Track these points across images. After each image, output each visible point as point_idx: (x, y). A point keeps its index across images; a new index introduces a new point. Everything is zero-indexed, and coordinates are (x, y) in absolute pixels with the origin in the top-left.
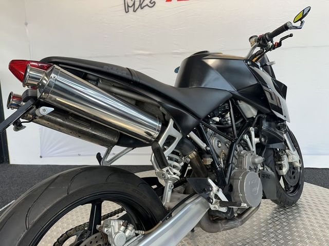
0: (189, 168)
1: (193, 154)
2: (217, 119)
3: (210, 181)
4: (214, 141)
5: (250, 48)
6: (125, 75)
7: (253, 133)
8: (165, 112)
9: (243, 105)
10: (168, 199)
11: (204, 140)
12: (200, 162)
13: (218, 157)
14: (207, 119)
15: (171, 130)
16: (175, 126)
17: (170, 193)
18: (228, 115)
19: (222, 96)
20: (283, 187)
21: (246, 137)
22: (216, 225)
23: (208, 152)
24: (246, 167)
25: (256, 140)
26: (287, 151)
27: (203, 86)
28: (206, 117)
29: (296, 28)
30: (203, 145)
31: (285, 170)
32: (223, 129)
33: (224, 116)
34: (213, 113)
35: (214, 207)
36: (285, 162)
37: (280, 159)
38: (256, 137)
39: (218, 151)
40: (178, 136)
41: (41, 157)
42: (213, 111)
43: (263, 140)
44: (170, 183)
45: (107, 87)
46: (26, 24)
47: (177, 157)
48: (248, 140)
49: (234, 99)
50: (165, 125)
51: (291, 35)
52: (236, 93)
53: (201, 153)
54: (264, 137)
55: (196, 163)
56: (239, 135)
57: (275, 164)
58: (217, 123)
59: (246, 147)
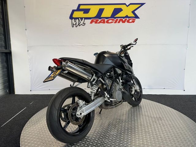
0: (99, 90)
1: (100, 85)
2: (109, 74)
3: (105, 92)
4: (107, 81)
5: (121, 49)
6: (82, 61)
7: (120, 79)
8: (92, 72)
9: (117, 69)
10: (93, 98)
11: (104, 80)
12: (102, 87)
13: (108, 86)
14: (105, 74)
15: (94, 77)
16: (95, 76)
17: (93, 97)
18: (112, 73)
19: (110, 66)
20: (134, 100)
21: (118, 80)
22: (107, 107)
23: (105, 84)
24: (117, 89)
25: (121, 81)
26: (134, 85)
27: (104, 63)
28: (105, 73)
29: (134, 44)
30: (103, 82)
31: (133, 93)
32: (110, 77)
33: (111, 73)
34: (107, 72)
35: (106, 99)
36: (133, 90)
37: (132, 88)
38: (121, 80)
39: (108, 84)
40: (96, 79)
41: (31, 91)
42: (107, 71)
43: (123, 81)
44: (93, 94)
45: (77, 65)
46: (26, 30)
47: (96, 86)
48: (118, 81)
49: (114, 67)
50: (93, 75)
51: (133, 46)
52: (115, 66)
53: (103, 84)
54: (124, 80)
55: (101, 88)
56: (115, 79)
57: (130, 90)
58: (109, 75)
59: (118, 83)
